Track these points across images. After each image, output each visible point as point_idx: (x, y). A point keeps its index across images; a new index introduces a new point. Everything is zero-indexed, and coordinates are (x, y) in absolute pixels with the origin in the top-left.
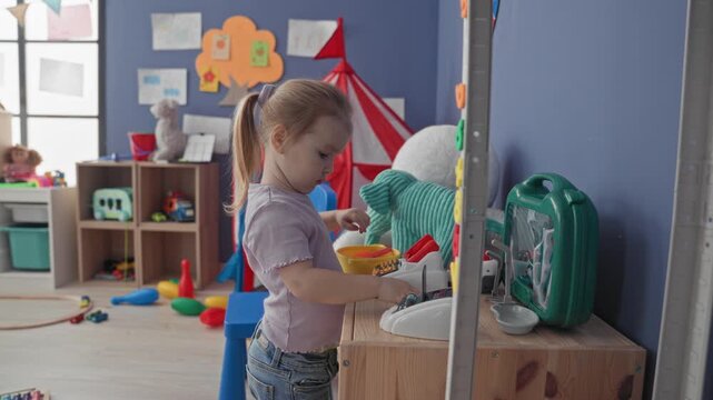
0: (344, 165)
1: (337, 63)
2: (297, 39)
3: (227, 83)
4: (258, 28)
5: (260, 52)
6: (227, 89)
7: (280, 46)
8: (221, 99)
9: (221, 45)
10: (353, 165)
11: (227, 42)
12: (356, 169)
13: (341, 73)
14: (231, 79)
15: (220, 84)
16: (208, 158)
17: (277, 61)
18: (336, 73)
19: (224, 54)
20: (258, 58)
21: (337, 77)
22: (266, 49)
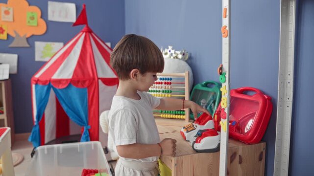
0: (94, 79)
1: (84, 27)
2: (53, 12)
3: (13, 34)
4: (30, 5)
5: (32, 18)
6: (13, 38)
7: (44, 15)
8: (10, 44)
9: (7, 13)
10: (98, 79)
11: (11, 11)
12: (100, 81)
13: (86, 32)
14: (15, 32)
15: (8, 35)
16: (7, 77)
17: (43, 23)
18: (83, 32)
19: (10, 18)
20: (31, 21)
21: (84, 34)
22: (36, 17)
